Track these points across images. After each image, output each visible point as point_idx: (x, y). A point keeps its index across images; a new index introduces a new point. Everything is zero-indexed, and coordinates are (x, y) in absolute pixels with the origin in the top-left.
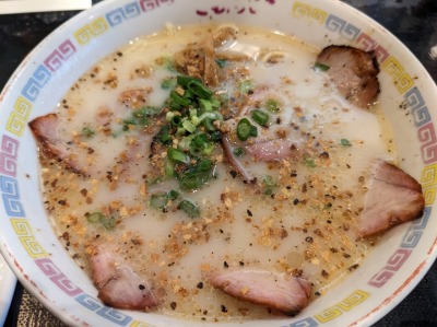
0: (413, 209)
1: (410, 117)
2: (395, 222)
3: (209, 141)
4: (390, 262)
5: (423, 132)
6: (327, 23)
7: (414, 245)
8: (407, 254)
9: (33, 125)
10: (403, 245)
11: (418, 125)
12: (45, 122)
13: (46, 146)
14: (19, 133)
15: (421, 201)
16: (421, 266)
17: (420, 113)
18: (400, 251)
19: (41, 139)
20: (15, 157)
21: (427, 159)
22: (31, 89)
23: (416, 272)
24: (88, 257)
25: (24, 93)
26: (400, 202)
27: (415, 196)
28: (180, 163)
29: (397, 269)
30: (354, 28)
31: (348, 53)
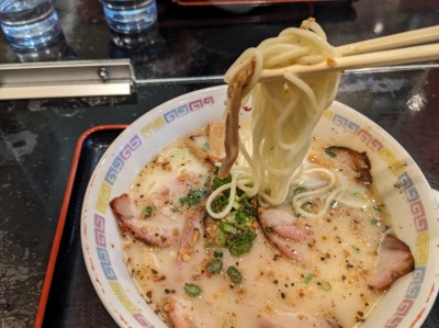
0: (406, 265)
1: (403, 194)
2: (396, 276)
3: (248, 215)
4: (399, 309)
5: (414, 207)
6: (334, 119)
7: (416, 296)
8: (411, 304)
9: (113, 204)
10: (407, 296)
11: (410, 201)
12: (120, 201)
13: (122, 221)
14: (104, 212)
15: (411, 259)
16: (422, 312)
17: (411, 192)
18: (405, 301)
19: (118, 216)
20: (103, 231)
21: (419, 228)
22: (110, 176)
23: (419, 316)
24: (167, 313)
25: (106, 179)
26: (395, 260)
27: (406, 256)
28: (229, 234)
29: (404, 314)
30: (355, 125)
31: (346, 153)
